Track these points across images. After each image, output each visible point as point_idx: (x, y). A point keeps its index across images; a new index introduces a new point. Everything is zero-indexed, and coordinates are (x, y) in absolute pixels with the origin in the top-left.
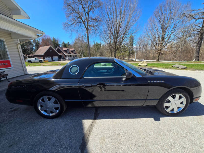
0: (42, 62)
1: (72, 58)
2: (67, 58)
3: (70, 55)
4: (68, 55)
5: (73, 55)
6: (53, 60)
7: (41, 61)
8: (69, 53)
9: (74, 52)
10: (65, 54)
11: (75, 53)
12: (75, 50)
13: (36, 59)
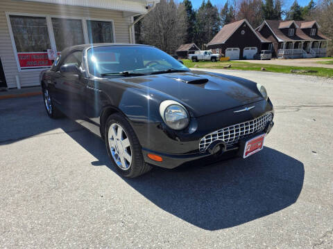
0: (216, 61)
1: (300, 50)
2: (282, 52)
3: (294, 41)
4: (288, 43)
5: (306, 43)
6: (242, 57)
7: (214, 59)
8: (295, 37)
9: (313, 34)
10: (280, 40)
11: (316, 37)
12: (319, 27)
13: (206, 53)
